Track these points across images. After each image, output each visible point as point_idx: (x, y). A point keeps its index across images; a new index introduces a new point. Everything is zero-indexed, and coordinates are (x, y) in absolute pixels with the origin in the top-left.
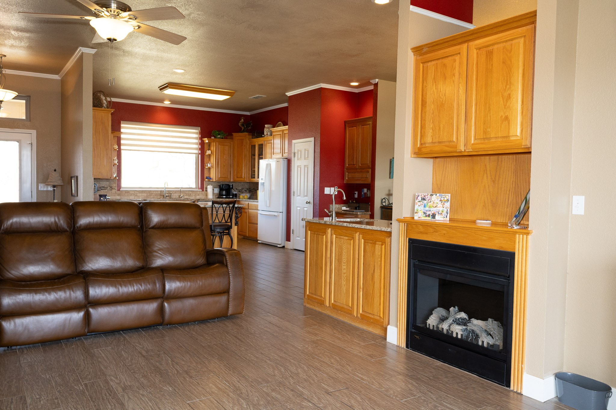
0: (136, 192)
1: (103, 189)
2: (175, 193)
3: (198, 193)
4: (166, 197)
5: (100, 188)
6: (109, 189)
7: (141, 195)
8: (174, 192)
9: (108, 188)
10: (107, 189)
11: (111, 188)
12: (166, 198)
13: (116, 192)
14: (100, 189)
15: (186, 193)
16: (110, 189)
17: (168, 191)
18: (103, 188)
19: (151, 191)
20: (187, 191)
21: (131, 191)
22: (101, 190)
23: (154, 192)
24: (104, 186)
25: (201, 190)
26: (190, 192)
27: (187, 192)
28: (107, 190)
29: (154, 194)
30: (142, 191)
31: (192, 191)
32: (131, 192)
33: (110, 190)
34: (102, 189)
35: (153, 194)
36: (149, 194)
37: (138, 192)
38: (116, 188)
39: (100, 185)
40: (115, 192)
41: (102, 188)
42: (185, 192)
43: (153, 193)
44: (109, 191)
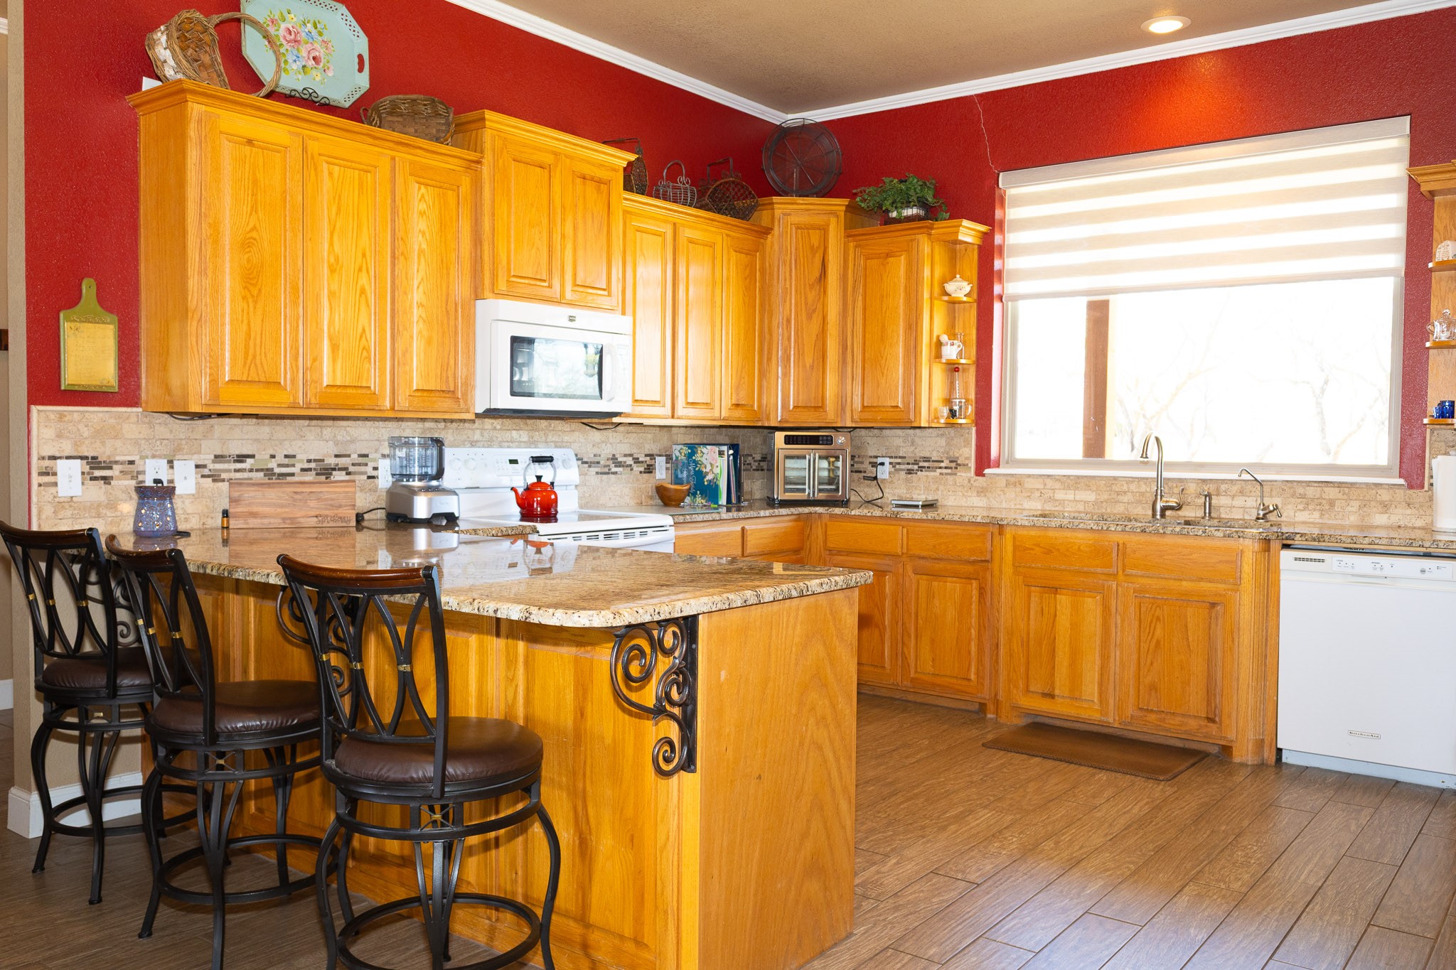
0: (1050, 483)
1: (924, 467)
2: (1242, 492)
3: (1385, 496)
4: (1168, 513)
5: (916, 463)
6: (946, 468)
7: (1071, 497)
8: (1235, 488)
9: (942, 465)
10: (940, 468)
11: (953, 465)
12: (1163, 515)
13: (969, 481)
14: (916, 467)
15: (1303, 496)
16: (951, 468)
17: (1204, 481)
18: (926, 464)
19: (1115, 478)
20: (1309, 483)
21: (1029, 476)
22: (919, 473)
23: (1133, 487)
24: (927, 455)
25: (1402, 481)
26: (1332, 493)
27: (1310, 492)
28: (939, 471)
29: (1129, 494)
30: (1078, 477)
31: (1340, 485)
32: (1029, 484)
33: (949, 471)
34: (921, 468)
35: (1125, 493)
36: (1106, 496)
37: (1058, 485)
38: (972, 464)
39: (917, 451)
40: (966, 482)
41: (921, 464)
42: (1300, 490)
43: (1125, 488)
44: (947, 474)
